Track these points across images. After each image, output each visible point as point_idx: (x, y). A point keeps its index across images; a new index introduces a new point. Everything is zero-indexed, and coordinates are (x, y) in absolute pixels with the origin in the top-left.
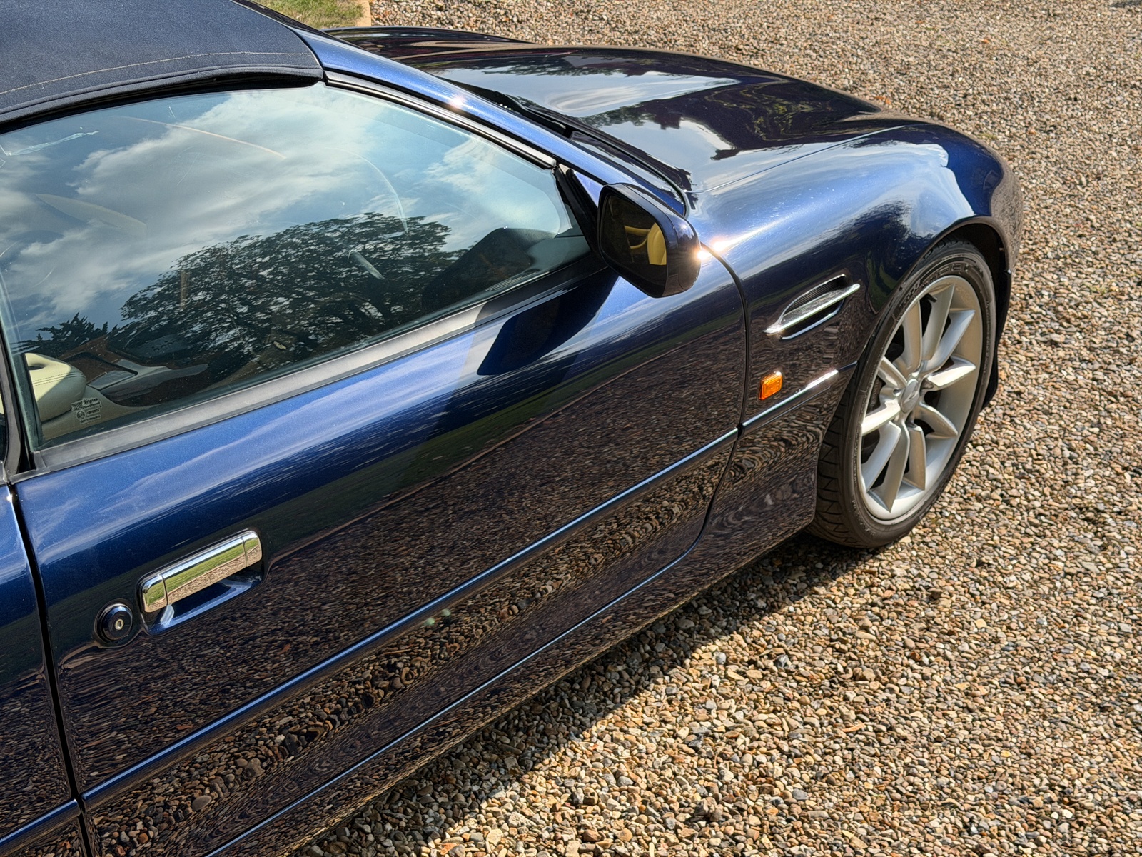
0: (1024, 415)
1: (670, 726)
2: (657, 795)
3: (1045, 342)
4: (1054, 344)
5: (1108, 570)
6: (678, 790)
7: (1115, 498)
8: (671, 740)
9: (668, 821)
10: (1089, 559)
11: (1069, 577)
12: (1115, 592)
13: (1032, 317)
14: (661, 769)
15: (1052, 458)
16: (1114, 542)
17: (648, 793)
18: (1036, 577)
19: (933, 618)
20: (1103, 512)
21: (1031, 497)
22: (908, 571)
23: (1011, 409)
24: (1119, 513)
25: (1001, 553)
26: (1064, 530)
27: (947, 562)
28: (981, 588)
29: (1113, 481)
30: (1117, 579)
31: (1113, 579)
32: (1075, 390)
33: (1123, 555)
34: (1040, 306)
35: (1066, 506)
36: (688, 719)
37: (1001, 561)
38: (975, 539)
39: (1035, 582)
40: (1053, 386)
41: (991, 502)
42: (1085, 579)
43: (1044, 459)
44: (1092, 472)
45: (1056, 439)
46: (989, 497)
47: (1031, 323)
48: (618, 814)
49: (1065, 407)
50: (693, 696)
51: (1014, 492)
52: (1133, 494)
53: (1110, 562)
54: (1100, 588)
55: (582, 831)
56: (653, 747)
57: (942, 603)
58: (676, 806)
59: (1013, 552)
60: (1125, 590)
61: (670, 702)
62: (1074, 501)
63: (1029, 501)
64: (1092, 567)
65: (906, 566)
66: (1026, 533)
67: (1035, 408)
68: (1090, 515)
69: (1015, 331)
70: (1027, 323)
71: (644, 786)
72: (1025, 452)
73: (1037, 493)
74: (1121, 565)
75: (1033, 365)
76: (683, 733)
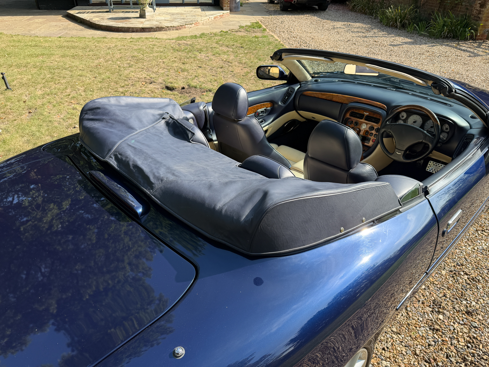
1: (472, 247)
2: (478, 264)
6: (483, 264)
8: (474, 250)
9: (485, 271)
14: (476, 257)
17: (476, 264)
36: (475, 245)
48: (471, 269)
50: (473, 239)
55: (465, 272)
56: (471, 252)
58: (484, 267)
61: (468, 240)
71: (474, 262)
76: (476, 248)
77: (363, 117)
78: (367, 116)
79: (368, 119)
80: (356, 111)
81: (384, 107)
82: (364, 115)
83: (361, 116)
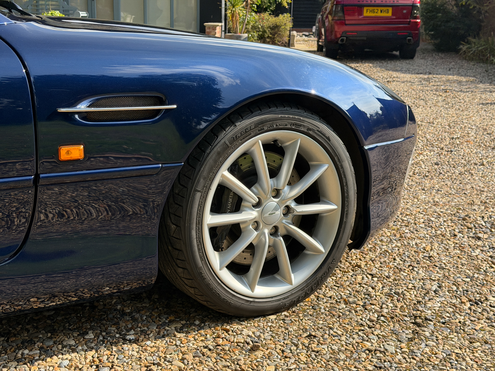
0: (423, 267)
3: (473, 237)
4: (479, 238)
5: (403, 352)
7: (448, 315)
10: (393, 344)
11: (367, 352)
12: (395, 365)
13: (475, 226)
15: (421, 290)
16: (422, 337)
18: (343, 349)
19: (240, 360)
20: (432, 321)
21: (384, 306)
22: (254, 333)
23: (417, 264)
24: (444, 323)
25: (331, 332)
26: (392, 326)
27: (287, 332)
28: (294, 348)
29: (454, 306)
30: (405, 358)
31: (401, 358)
32: (472, 259)
33: (423, 345)
34: (485, 222)
35: (406, 314)
37: (326, 336)
38: (321, 322)
39: (340, 351)
40: (459, 257)
41: (354, 305)
42: (378, 355)
43: (415, 289)
44: (444, 299)
45: (434, 280)
46: (354, 302)
47: (471, 228)
49: (457, 267)
51: (375, 302)
52: (463, 314)
53: (408, 348)
54: (385, 361)
57: (257, 353)
59: (340, 333)
60: (404, 366)
62: (415, 312)
63: (381, 308)
64: (392, 349)
65: (254, 330)
66: (361, 324)
67: (435, 265)
68: (419, 320)
69: (457, 230)
70: (468, 228)
72: (405, 284)
73: (392, 305)
74: (415, 351)
75: (454, 247)
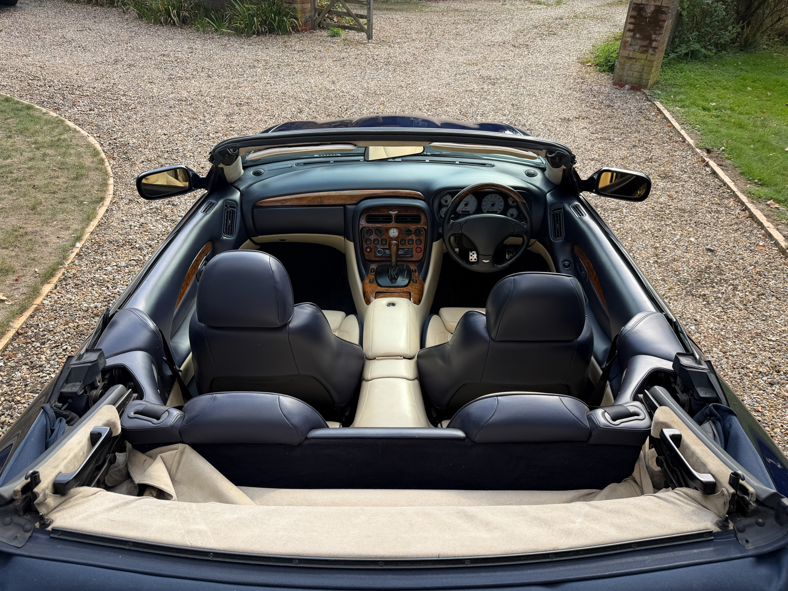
77: (391, 219)
78: (397, 216)
79: (399, 219)
80: (374, 212)
81: (419, 195)
82: (390, 216)
83: (388, 219)
